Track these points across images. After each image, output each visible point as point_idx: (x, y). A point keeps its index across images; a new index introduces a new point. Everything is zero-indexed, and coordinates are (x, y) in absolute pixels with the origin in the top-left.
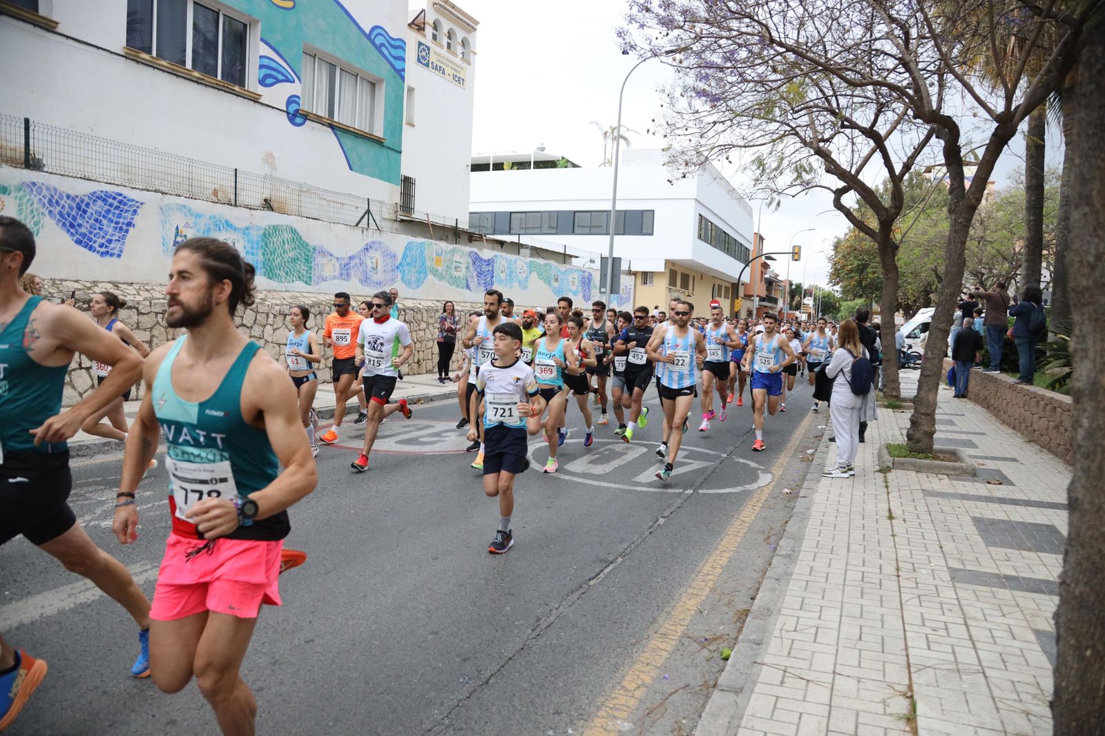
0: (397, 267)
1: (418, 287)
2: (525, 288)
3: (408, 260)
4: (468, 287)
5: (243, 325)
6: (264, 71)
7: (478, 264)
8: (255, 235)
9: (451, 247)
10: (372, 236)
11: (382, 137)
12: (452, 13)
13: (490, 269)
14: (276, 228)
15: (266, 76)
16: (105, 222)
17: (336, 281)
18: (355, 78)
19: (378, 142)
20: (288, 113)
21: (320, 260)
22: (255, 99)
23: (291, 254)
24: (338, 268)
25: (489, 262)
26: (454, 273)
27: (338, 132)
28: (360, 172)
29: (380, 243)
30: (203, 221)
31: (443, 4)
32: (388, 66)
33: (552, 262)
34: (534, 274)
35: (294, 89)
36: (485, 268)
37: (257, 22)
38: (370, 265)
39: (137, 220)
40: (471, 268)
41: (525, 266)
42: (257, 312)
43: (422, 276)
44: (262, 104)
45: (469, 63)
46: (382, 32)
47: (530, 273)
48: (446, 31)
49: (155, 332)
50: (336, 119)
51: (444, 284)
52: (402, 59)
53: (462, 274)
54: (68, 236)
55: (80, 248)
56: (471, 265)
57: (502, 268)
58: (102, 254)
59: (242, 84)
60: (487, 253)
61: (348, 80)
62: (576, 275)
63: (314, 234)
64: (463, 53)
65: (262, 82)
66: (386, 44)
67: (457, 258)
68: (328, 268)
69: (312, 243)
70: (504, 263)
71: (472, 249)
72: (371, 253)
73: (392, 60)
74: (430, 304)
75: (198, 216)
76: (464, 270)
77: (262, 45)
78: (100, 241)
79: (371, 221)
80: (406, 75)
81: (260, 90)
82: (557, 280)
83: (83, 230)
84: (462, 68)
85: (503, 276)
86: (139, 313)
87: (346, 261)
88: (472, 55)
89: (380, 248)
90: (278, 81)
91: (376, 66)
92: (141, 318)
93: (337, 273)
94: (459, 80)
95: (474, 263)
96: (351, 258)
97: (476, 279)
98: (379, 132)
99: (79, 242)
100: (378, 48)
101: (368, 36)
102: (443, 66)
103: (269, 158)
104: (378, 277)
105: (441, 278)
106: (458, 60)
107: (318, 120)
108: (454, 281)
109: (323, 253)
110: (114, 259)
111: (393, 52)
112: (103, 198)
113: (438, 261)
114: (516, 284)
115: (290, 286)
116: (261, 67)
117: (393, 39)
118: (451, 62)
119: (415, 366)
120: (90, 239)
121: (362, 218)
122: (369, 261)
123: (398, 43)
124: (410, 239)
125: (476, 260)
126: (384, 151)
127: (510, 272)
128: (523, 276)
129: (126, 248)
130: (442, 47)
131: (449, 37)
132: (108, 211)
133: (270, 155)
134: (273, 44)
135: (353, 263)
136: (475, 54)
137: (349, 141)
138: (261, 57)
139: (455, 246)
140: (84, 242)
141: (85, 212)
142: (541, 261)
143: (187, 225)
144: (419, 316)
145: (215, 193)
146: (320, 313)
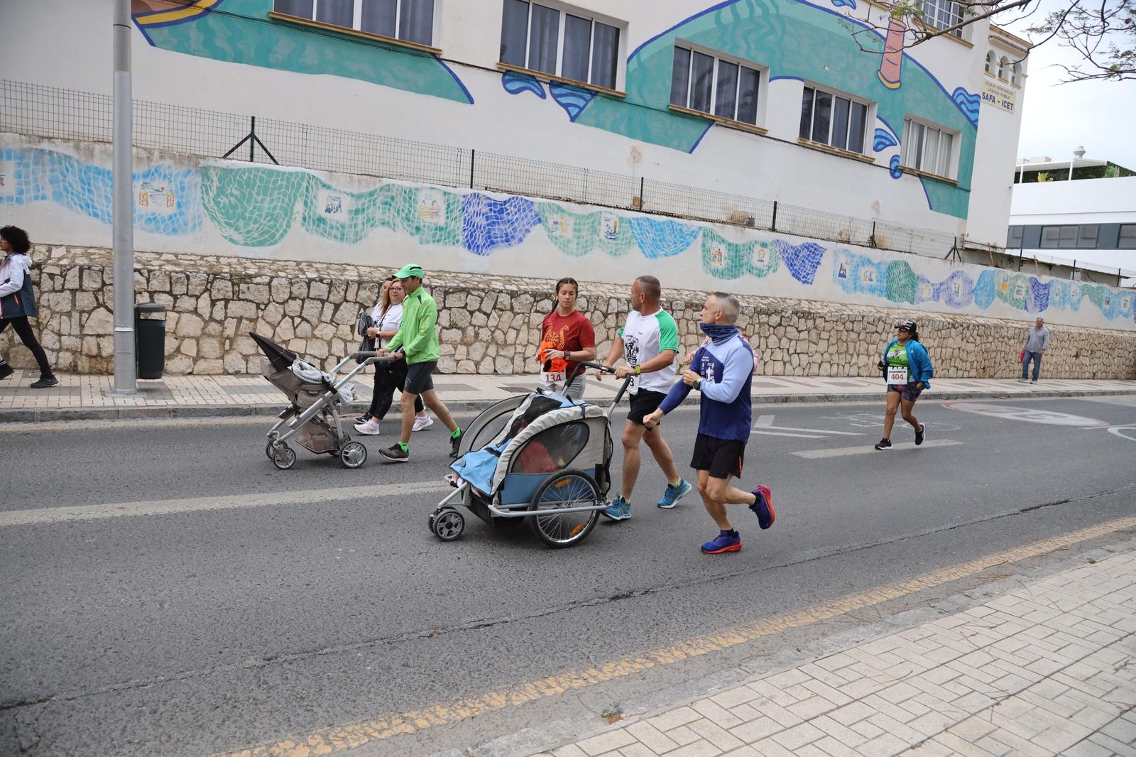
0: (973, 291)
1: (986, 307)
2: (1076, 309)
3: (981, 285)
4: (1026, 308)
5: (877, 332)
6: (878, 140)
7: (1036, 288)
8: (884, 268)
9: (1016, 274)
10: (958, 267)
11: (955, 179)
12: (1006, 42)
13: (1047, 292)
14: (896, 263)
15: (879, 143)
16: (807, 262)
17: (930, 302)
18: (936, 133)
19: (953, 184)
20: (890, 169)
21: (921, 286)
22: (870, 162)
23: (903, 282)
24: (932, 291)
25: (1046, 286)
26: (1016, 296)
27: (924, 180)
28: (938, 211)
29: (962, 272)
30: (855, 259)
31: (998, 35)
32: (965, 120)
33: (1105, 286)
34: (1087, 297)
35: (895, 150)
36: (1042, 292)
37: (875, 103)
38: (954, 290)
39: (823, 261)
40: (1030, 292)
41: (1078, 289)
42: (885, 323)
43: (991, 298)
44: (874, 165)
45: (1019, 87)
46: (962, 92)
47: (1083, 295)
48: (998, 60)
49: (832, 333)
50: (922, 169)
51: (1008, 305)
52: (977, 111)
53: (1021, 297)
54: (789, 271)
55: (794, 279)
56: (1030, 288)
57: (1057, 292)
58: (804, 282)
59: (861, 151)
60: (1045, 279)
61: (933, 135)
62: (1128, 298)
63: (919, 266)
64: (1013, 78)
65: (876, 149)
66: (965, 101)
67: (1019, 283)
68: (925, 291)
69: (916, 273)
70: (1059, 287)
71: (1032, 275)
72: (956, 280)
73: (968, 114)
74: (995, 321)
75: (853, 256)
76: (1024, 293)
77: (878, 120)
78: (804, 274)
79: (956, 254)
80: (980, 125)
81: (874, 155)
82: (1108, 302)
83: (796, 268)
84: (1012, 93)
85: (1057, 298)
86: (826, 321)
87: (938, 286)
88: (1022, 78)
89: (962, 276)
90: (886, 146)
91: (957, 121)
92: (827, 324)
93: (931, 296)
94: (1008, 106)
95: (1033, 287)
96: (941, 284)
97: (1033, 302)
98: (953, 176)
99: (793, 275)
100: (959, 106)
101: (951, 98)
102: (993, 94)
103: (876, 206)
104: (957, 299)
105: (1005, 300)
106: (1008, 87)
107: (911, 172)
108: (1015, 303)
109: (924, 281)
110: (809, 285)
111: (971, 107)
112: (806, 247)
113: (1004, 286)
114: (1068, 306)
115: (901, 304)
116: (876, 137)
117: (971, 96)
118: (1002, 89)
119: (981, 371)
120: (799, 273)
121: (950, 252)
122: (953, 286)
123: (974, 98)
124: (984, 268)
125: (1035, 284)
126: (957, 191)
127: (1065, 295)
128: (1076, 298)
129: (815, 278)
130: (993, 76)
131: (1001, 66)
132: (809, 255)
133: (877, 203)
134: (883, 117)
135: (942, 288)
136: (1026, 76)
137: (931, 186)
138: (876, 130)
139: (1018, 273)
140: (796, 275)
141: (798, 256)
142: (1094, 285)
143: (847, 263)
144: (988, 332)
145: (841, 234)
146: (922, 326)
